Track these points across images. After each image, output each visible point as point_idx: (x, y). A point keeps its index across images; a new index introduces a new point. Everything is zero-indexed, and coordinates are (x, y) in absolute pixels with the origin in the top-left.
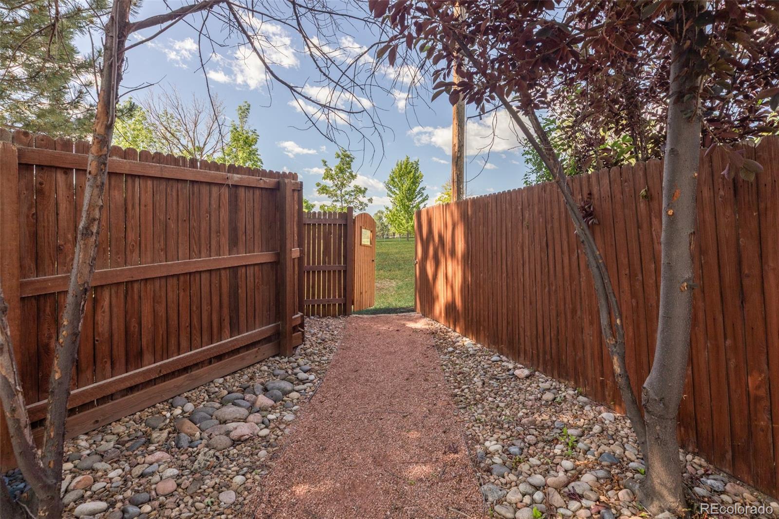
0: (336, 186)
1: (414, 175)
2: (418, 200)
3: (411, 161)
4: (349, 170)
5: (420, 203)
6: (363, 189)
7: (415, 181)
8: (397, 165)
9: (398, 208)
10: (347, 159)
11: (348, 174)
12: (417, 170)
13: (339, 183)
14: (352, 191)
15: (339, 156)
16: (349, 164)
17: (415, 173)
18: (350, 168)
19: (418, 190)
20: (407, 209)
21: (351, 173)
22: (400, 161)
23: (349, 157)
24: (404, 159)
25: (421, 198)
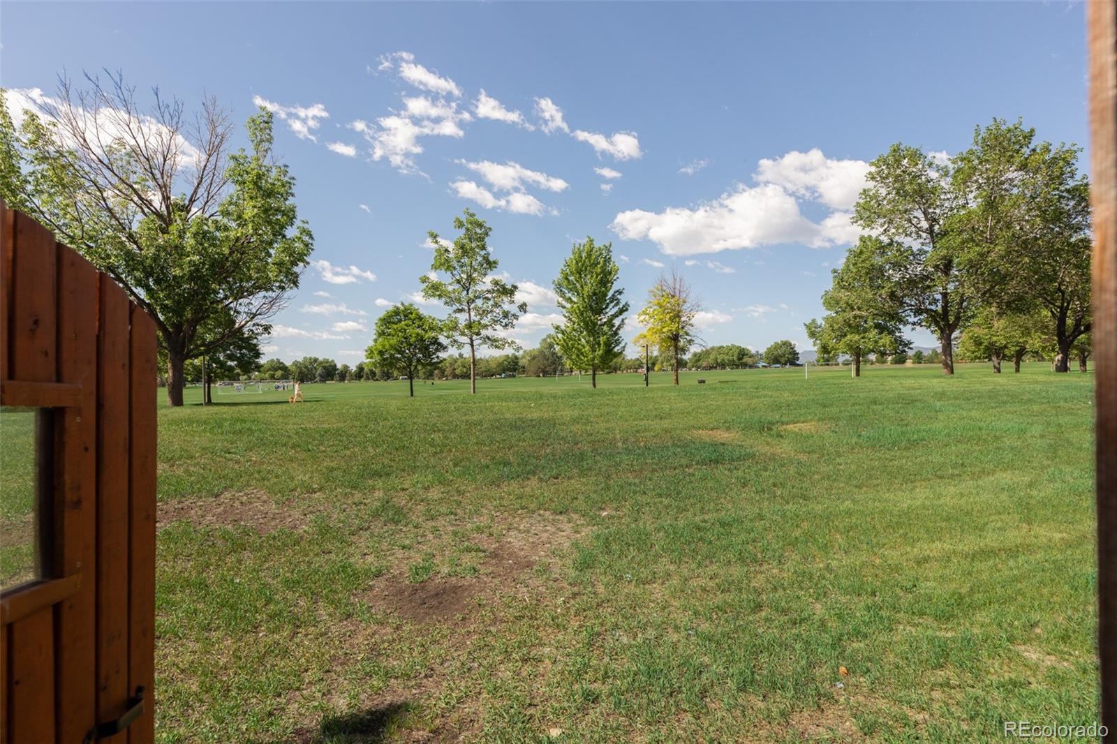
0: (459, 282)
1: (603, 271)
2: (612, 311)
3: (597, 245)
4: (483, 253)
5: (615, 316)
6: (509, 287)
7: (606, 279)
8: (574, 253)
9: (576, 326)
10: (478, 231)
11: (480, 259)
12: (607, 260)
13: (464, 276)
14: (489, 291)
15: (461, 225)
16: (481, 239)
17: (605, 265)
18: (483, 248)
19: (610, 294)
20: (592, 329)
21: (486, 259)
22: (577, 246)
23: (480, 226)
24: (585, 241)
25: (616, 309)
